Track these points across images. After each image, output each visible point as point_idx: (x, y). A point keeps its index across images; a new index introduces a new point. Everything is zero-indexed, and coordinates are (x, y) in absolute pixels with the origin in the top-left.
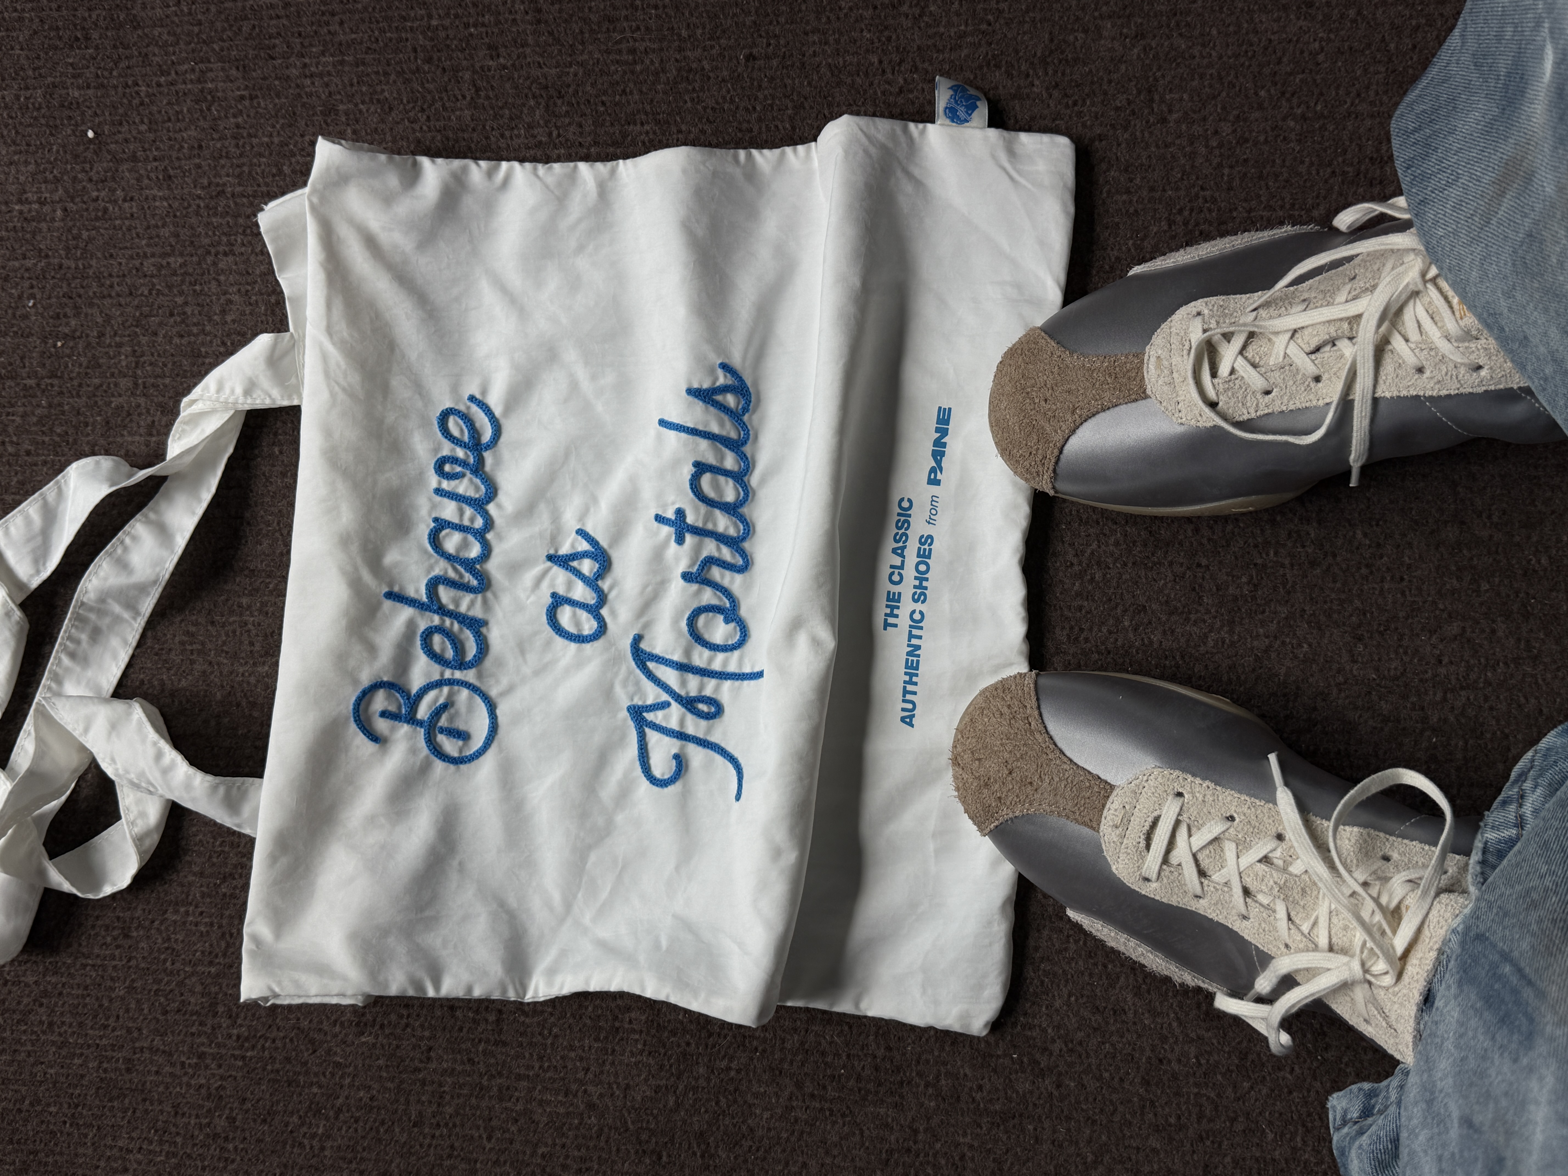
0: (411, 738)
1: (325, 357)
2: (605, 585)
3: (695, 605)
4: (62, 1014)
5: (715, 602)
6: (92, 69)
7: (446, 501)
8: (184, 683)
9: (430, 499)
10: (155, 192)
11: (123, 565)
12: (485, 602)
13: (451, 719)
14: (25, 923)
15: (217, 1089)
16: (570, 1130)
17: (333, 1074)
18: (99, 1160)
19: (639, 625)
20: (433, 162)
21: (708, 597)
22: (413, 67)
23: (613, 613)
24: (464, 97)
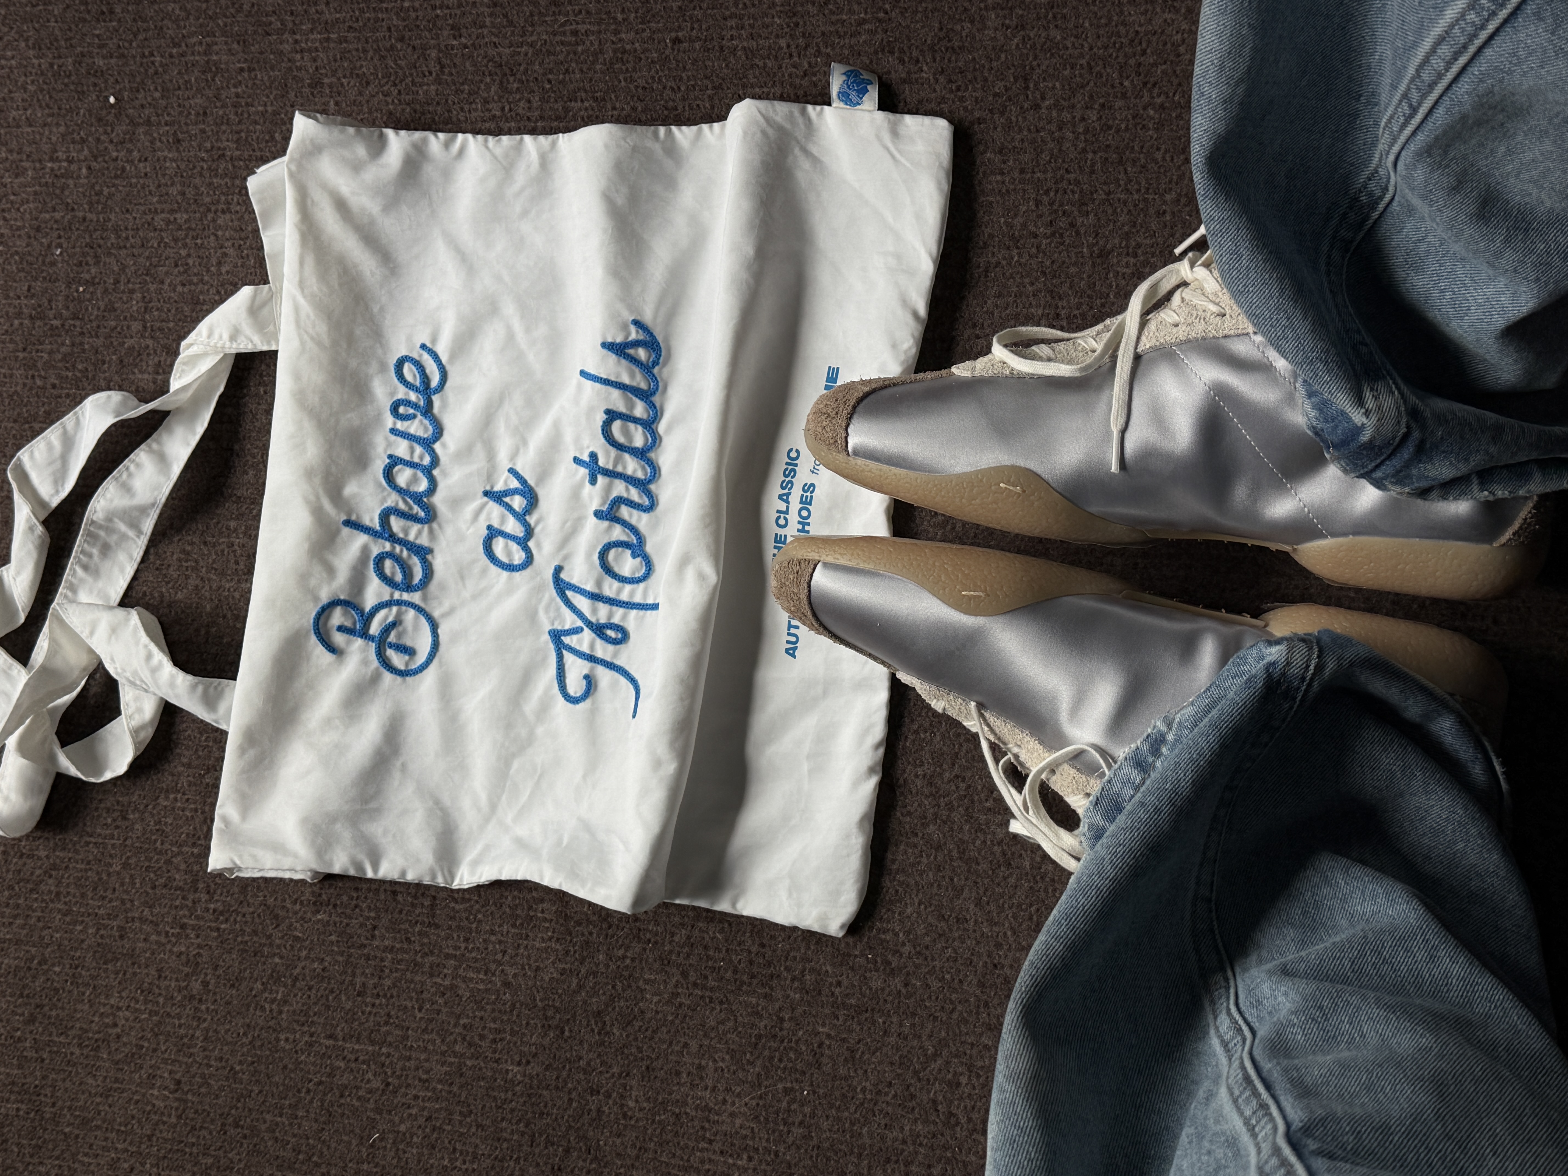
0: (364, 650)
1: (298, 310)
2: (532, 520)
3: (606, 541)
4: (68, 885)
5: (624, 538)
6: (115, 41)
7: (399, 439)
8: (180, 596)
9: (386, 438)
10: (166, 153)
11: (127, 489)
12: (431, 531)
13: (399, 636)
14: (39, 803)
15: (194, 956)
16: (487, 1004)
17: (292, 946)
18: (94, 1015)
19: (560, 557)
20: (397, 134)
21: (618, 533)
22: (388, 45)
23: (539, 545)
24: (430, 73)
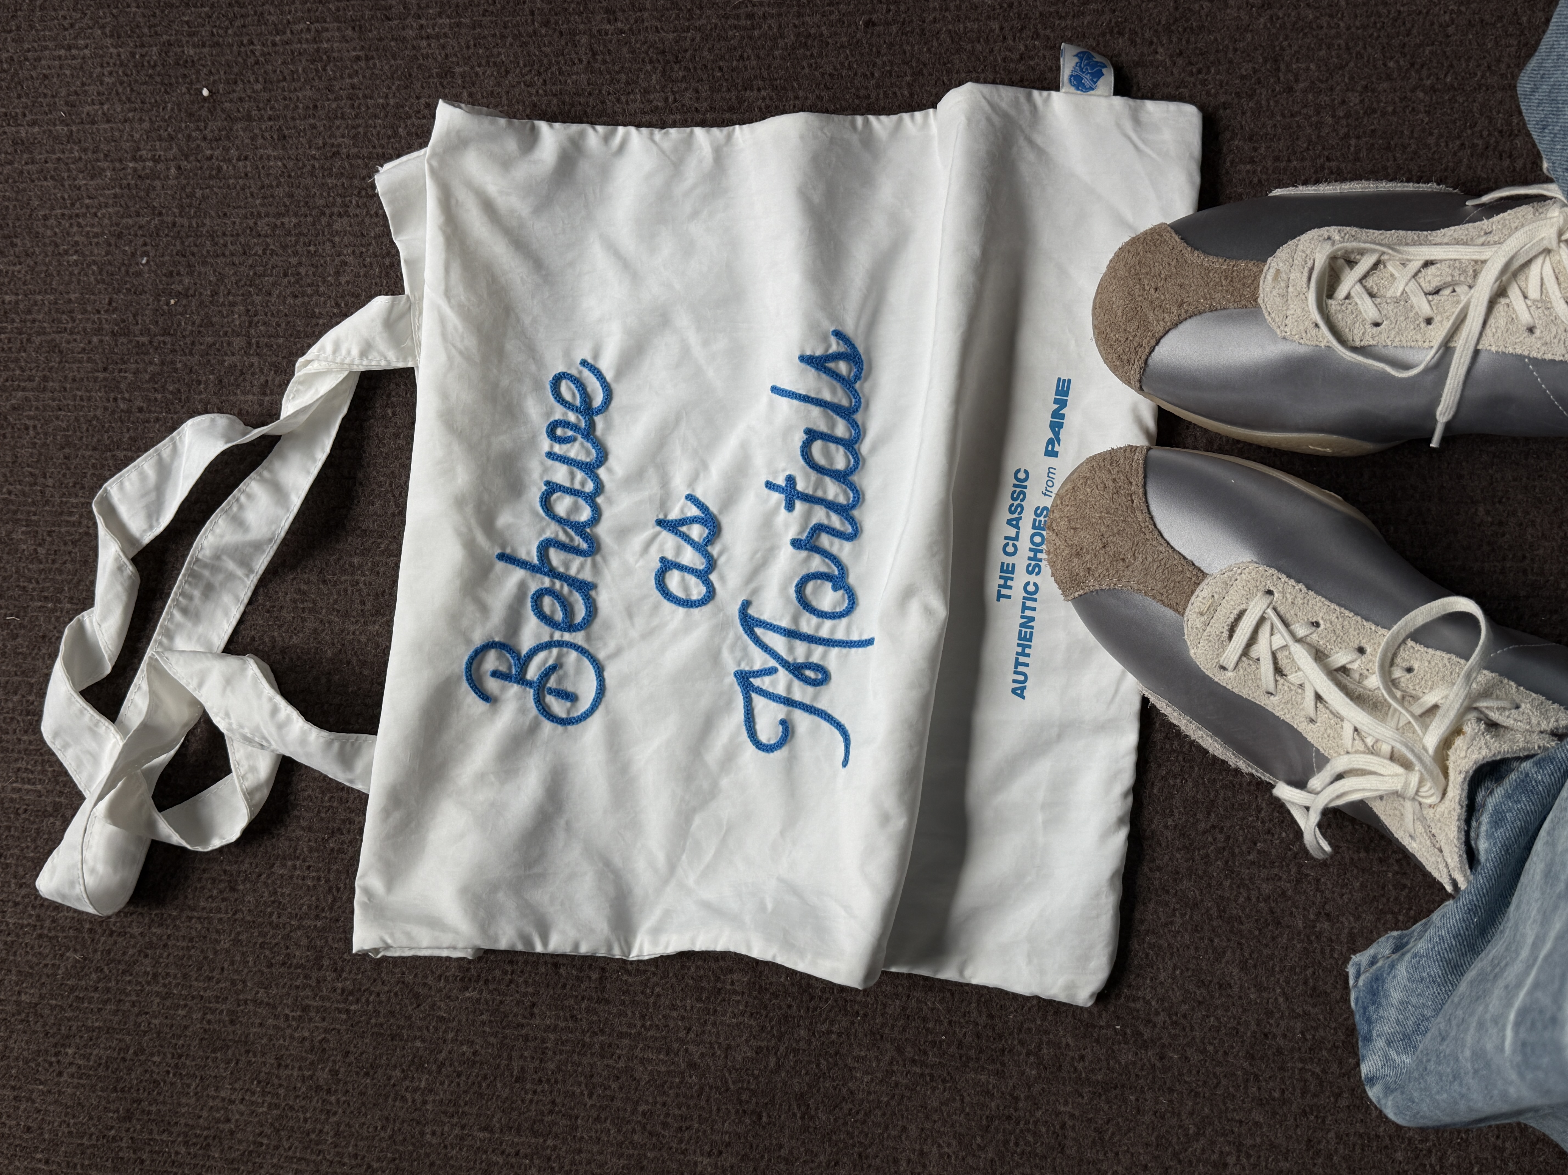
0: (520, 698)
1: (442, 321)
2: (714, 550)
3: (804, 572)
4: (167, 965)
5: (823, 569)
6: (208, 27)
7: (557, 464)
8: (295, 640)
9: (542, 463)
10: (269, 151)
11: (239, 522)
12: (594, 565)
13: (560, 681)
14: (132, 875)
15: (320, 1042)
16: (671, 1088)
17: (436, 1029)
18: (202, 1109)
19: (748, 591)
20: (551, 126)
21: (817, 564)
22: (530, 30)
23: (722, 578)
24: (581, 61)
